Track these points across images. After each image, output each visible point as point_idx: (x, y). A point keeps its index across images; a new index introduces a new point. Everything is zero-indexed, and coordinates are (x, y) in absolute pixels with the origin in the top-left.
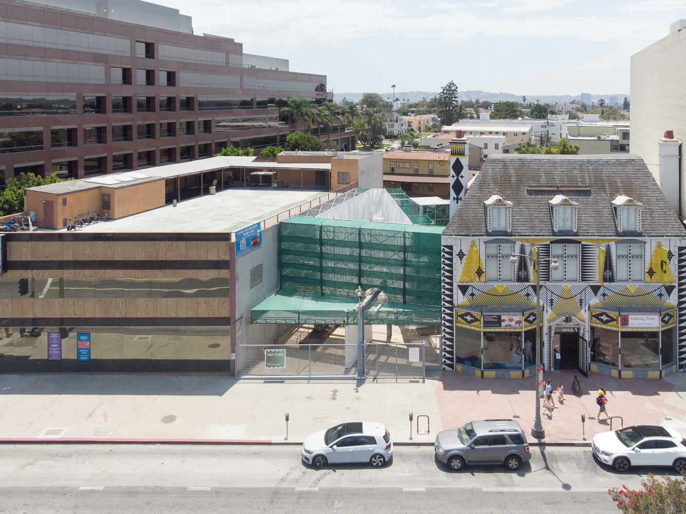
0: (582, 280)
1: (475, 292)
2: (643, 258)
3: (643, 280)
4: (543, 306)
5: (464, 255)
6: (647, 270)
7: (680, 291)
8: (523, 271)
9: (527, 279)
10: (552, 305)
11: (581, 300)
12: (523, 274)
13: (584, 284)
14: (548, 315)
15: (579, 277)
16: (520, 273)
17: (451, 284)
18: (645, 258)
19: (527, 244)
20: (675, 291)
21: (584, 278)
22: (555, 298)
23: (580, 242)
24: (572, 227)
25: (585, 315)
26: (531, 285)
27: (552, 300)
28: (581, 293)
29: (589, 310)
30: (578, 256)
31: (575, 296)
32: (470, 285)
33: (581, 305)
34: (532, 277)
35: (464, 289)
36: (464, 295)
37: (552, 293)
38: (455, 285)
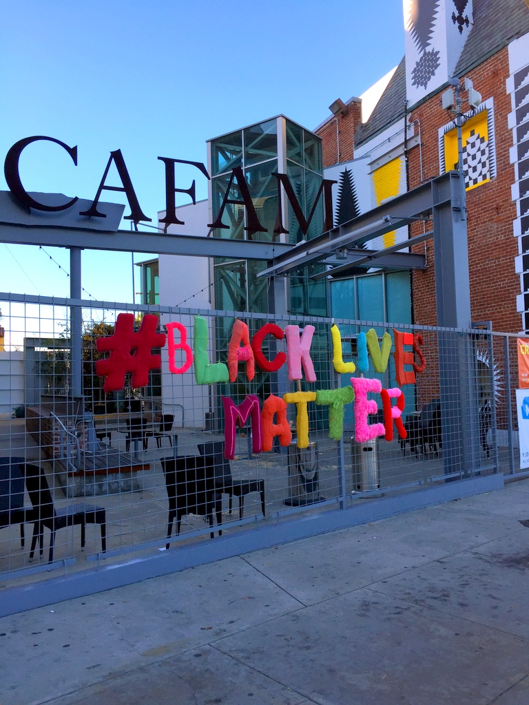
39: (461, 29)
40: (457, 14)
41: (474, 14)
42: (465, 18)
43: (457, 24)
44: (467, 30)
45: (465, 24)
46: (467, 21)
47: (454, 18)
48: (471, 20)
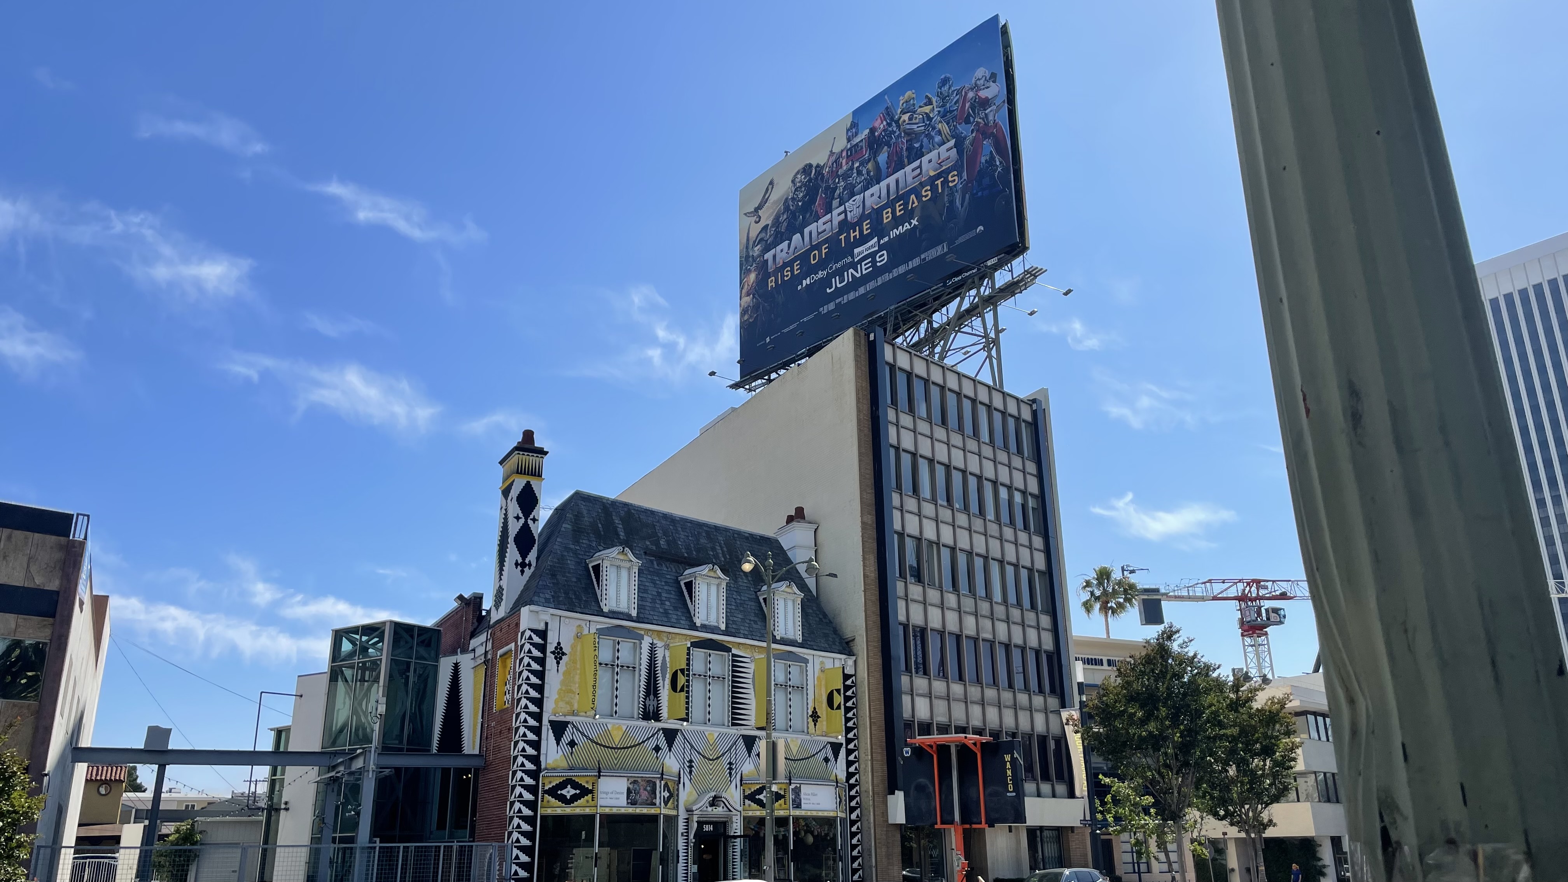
0: (733, 724)
1: (578, 738)
2: (805, 689)
3: (806, 731)
4: (679, 774)
5: (564, 654)
6: (810, 713)
7: (849, 752)
8: (652, 697)
9: (657, 717)
10: (691, 772)
11: (730, 763)
12: (651, 703)
13: (734, 731)
14: (686, 794)
15: (727, 718)
16: (647, 702)
17: (538, 717)
18: (807, 689)
19: (659, 644)
20: (843, 752)
21: (735, 720)
22: (696, 758)
23: (728, 650)
24: (718, 621)
25: (734, 795)
26: (663, 729)
27: (691, 761)
28: (730, 749)
29: (741, 785)
30: (726, 677)
31: (723, 755)
32: (568, 723)
33: (730, 774)
34: (664, 712)
35: (559, 728)
36: (558, 744)
37: (692, 746)
38: (545, 721)
39: (522, 572)
40: (520, 560)
41: (538, 558)
42: (527, 563)
43: (519, 568)
44: (528, 572)
45: (527, 567)
46: (530, 565)
47: (517, 564)
48: (534, 564)
